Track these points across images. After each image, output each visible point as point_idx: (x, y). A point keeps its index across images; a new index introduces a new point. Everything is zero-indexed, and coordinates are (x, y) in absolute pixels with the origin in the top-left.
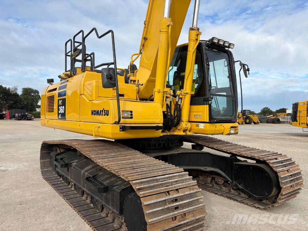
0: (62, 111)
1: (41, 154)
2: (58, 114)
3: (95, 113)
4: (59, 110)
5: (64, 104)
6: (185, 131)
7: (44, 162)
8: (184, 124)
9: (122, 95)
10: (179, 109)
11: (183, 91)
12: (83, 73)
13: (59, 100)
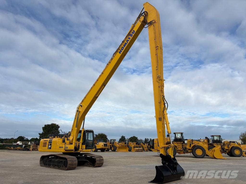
0: (50, 146)
1: (40, 160)
2: (48, 148)
3: (60, 147)
4: (48, 146)
5: (51, 145)
6: (80, 151)
7: (41, 162)
8: (80, 150)
9: (66, 143)
10: (79, 146)
11: (80, 142)
12: (57, 138)
13: (49, 144)
